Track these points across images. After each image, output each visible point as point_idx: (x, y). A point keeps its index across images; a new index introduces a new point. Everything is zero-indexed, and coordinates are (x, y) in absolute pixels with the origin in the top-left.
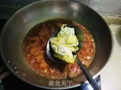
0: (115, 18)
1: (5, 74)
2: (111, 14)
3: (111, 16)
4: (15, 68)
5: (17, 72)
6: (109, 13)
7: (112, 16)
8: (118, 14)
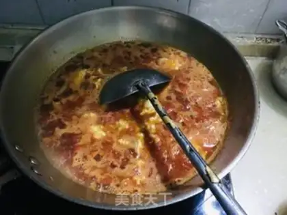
0: (249, 42)
2: (241, 33)
3: (241, 39)
4: (33, 162)
5: (36, 172)
6: (236, 33)
7: (242, 37)
8: (256, 33)
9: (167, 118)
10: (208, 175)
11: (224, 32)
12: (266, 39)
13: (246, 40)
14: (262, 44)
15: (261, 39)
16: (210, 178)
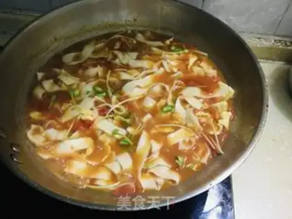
0: (266, 44)
2: (258, 34)
3: (258, 40)
5: (15, 160)
6: (252, 33)
7: (259, 38)
8: (275, 35)
11: (240, 32)
12: (286, 41)
13: (264, 42)
14: (281, 47)
15: (280, 41)
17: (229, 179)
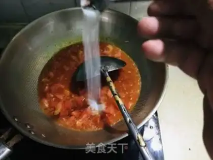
1: (14, 138)
4: (28, 127)
5: (33, 133)
9: (117, 97)
10: (138, 140)
16: (139, 143)
17: (156, 113)
